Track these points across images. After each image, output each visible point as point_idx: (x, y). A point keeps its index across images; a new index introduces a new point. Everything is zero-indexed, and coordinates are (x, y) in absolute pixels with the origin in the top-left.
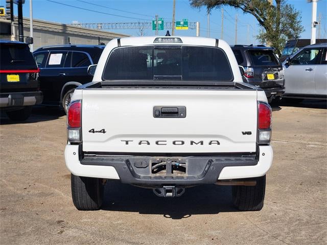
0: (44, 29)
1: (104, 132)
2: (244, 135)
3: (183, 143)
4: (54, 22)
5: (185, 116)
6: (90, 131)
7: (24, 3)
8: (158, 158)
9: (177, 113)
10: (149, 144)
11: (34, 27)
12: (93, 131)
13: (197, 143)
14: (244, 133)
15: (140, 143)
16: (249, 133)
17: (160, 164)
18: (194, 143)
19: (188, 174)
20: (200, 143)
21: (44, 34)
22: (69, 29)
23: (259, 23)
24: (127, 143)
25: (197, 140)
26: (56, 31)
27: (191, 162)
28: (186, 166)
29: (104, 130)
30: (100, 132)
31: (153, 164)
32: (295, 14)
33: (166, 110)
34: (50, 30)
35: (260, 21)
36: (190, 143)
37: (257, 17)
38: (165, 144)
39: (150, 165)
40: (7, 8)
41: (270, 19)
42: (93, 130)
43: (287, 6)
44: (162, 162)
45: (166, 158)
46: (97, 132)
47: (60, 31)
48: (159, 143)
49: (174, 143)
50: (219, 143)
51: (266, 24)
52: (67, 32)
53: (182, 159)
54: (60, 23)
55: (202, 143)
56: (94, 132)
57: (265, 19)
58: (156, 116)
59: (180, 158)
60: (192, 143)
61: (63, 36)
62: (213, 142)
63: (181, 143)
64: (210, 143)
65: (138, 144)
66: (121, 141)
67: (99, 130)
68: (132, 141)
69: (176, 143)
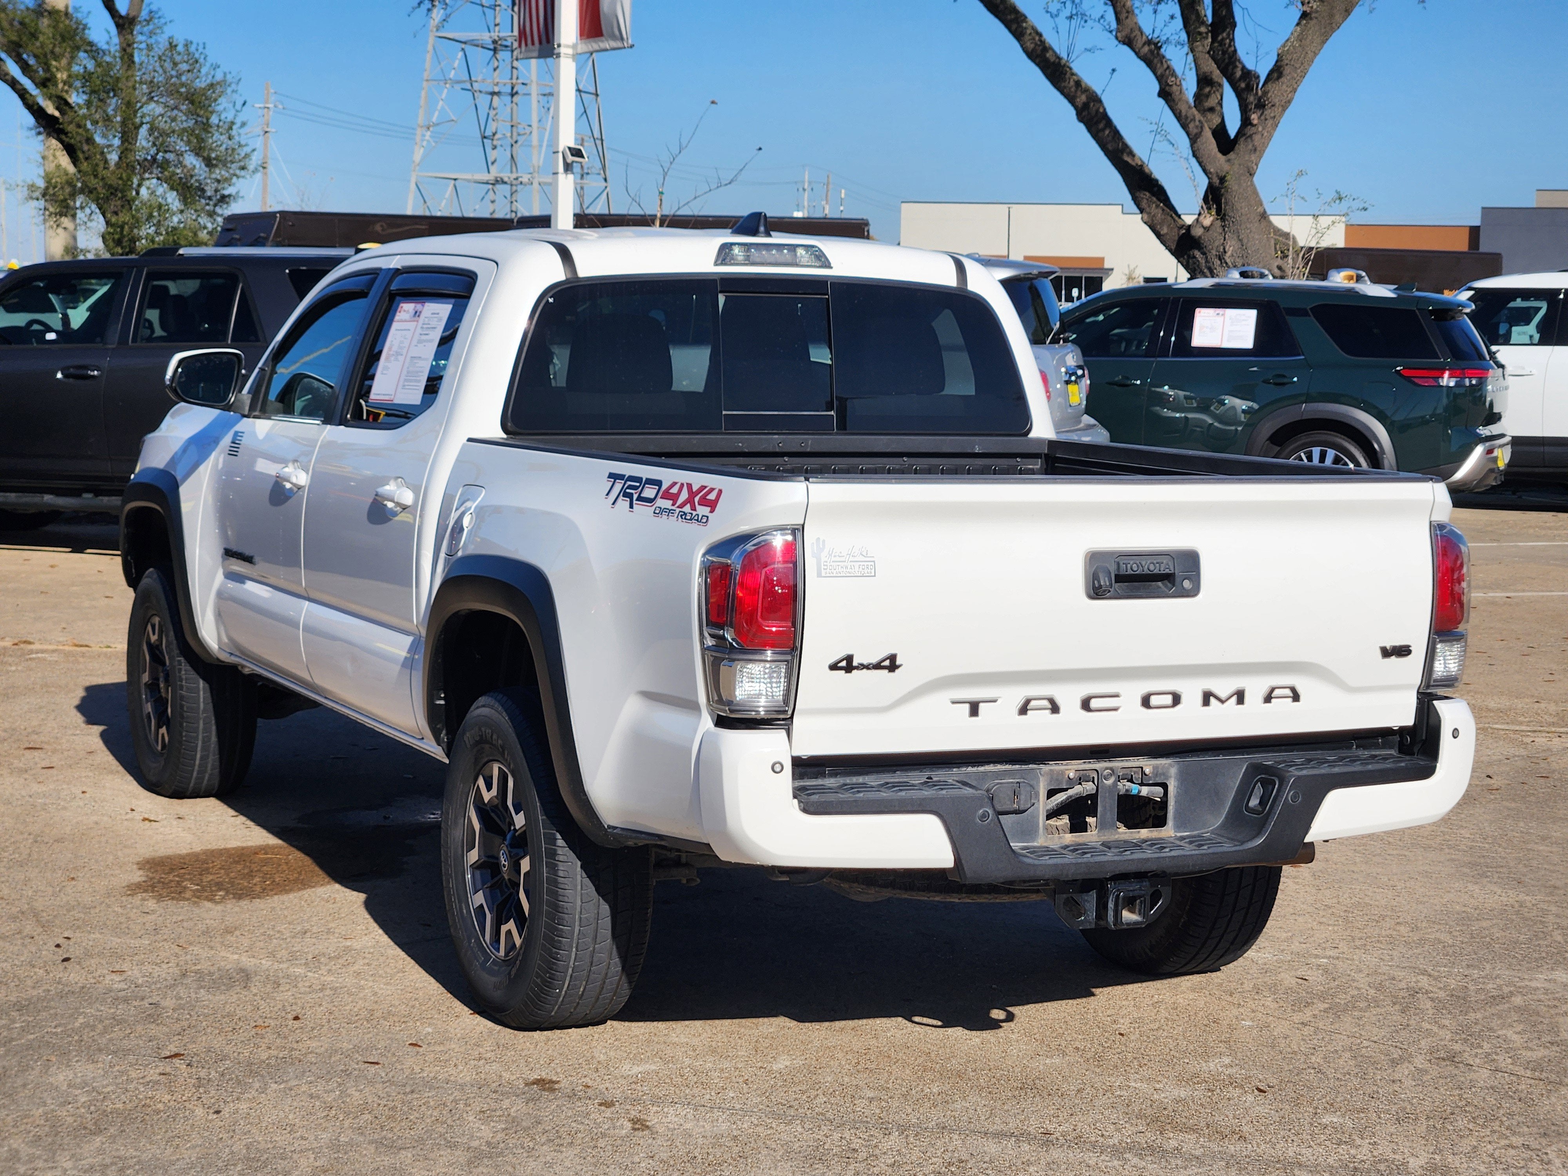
1: (893, 667)
3: (1177, 699)
6: (834, 667)
8: (1071, 768)
9: (1168, 578)
10: (1055, 708)
12: (847, 665)
13: (1223, 696)
14: (1386, 653)
15: (1024, 710)
16: (1403, 651)
18: (1212, 700)
19: (1178, 827)
20: (1234, 699)
23: (30, 120)
24: (974, 709)
25: (1223, 687)
28: (1169, 792)
29: (893, 658)
30: (878, 666)
31: (1051, 793)
32: (212, 85)
33: (1133, 568)
35: (37, 112)
36: (1199, 699)
37: (22, 94)
38: (1116, 709)
39: (1043, 794)
41: (89, 104)
42: (849, 659)
43: (172, 46)
45: (1100, 765)
46: (862, 667)
48: (1094, 703)
49: (1146, 702)
50: (1296, 697)
51: (71, 128)
53: (1155, 768)
55: (1240, 697)
56: (849, 668)
57: (62, 104)
58: (1096, 592)
59: (1148, 765)
60: (1207, 697)
63: (1168, 700)
64: (1268, 699)
65: (1015, 711)
66: (954, 703)
67: (874, 660)
68: (995, 701)
69: (1154, 701)
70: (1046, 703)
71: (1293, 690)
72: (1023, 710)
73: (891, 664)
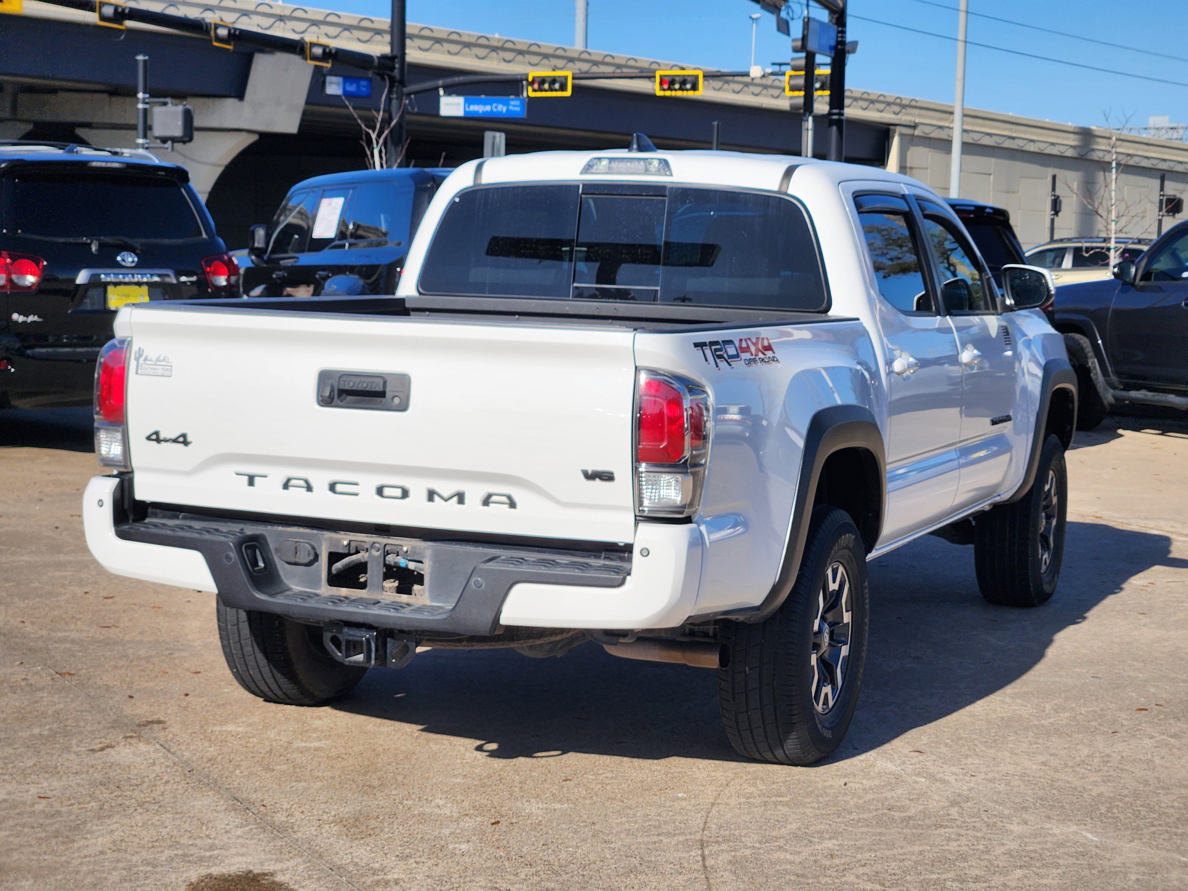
0: (1008, 144)
1: (186, 443)
2: (591, 483)
3: (405, 493)
4: (1048, 120)
5: (403, 407)
6: (149, 438)
7: (853, 51)
8: (344, 539)
9: (383, 394)
10: (309, 488)
11: (969, 139)
12: (156, 437)
13: (446, 495)
14: (590, 476)
17: (354, 558)
18: (436, 498)
19: (433, 598)
20: (455, 499)
21: (1005, 163)
22: (1102, 145)
24: (251, 482)
26: (1054, 151)
27: (437, 559)
28: (426, 569)
29: (184, 436)
30: (175, 441)
31: (334, 557)
33: (349, 385)
34: (1032, 147)
36: (425, 495)
38: (356, 495)
39: (323, 556)
40: (795, 69)
42: (157, 433)
44: (357, 552)
46: (166, 441)
47: (1070, 153)
48: (339, 487)
49: (380, 491)
50: (512, 505)
52: (1096, 156)
53: (414, 548)
54: (1071, 124)
55: (461, 498)
56: (158, 440)
58: (326, 401)
59: (407, 544)
60: (431, 495)
61: (1076, 170)
62: (494, 498)
63: (398, 492)
64: (486, 502)
65: (281, 486)
66: (237, 474)
67: (174, 437)
68: (266, 477)
69: (387, 491)
70: (302, 483)
71: (509, 497)
72: (286, 486)
73: (183, 440)
